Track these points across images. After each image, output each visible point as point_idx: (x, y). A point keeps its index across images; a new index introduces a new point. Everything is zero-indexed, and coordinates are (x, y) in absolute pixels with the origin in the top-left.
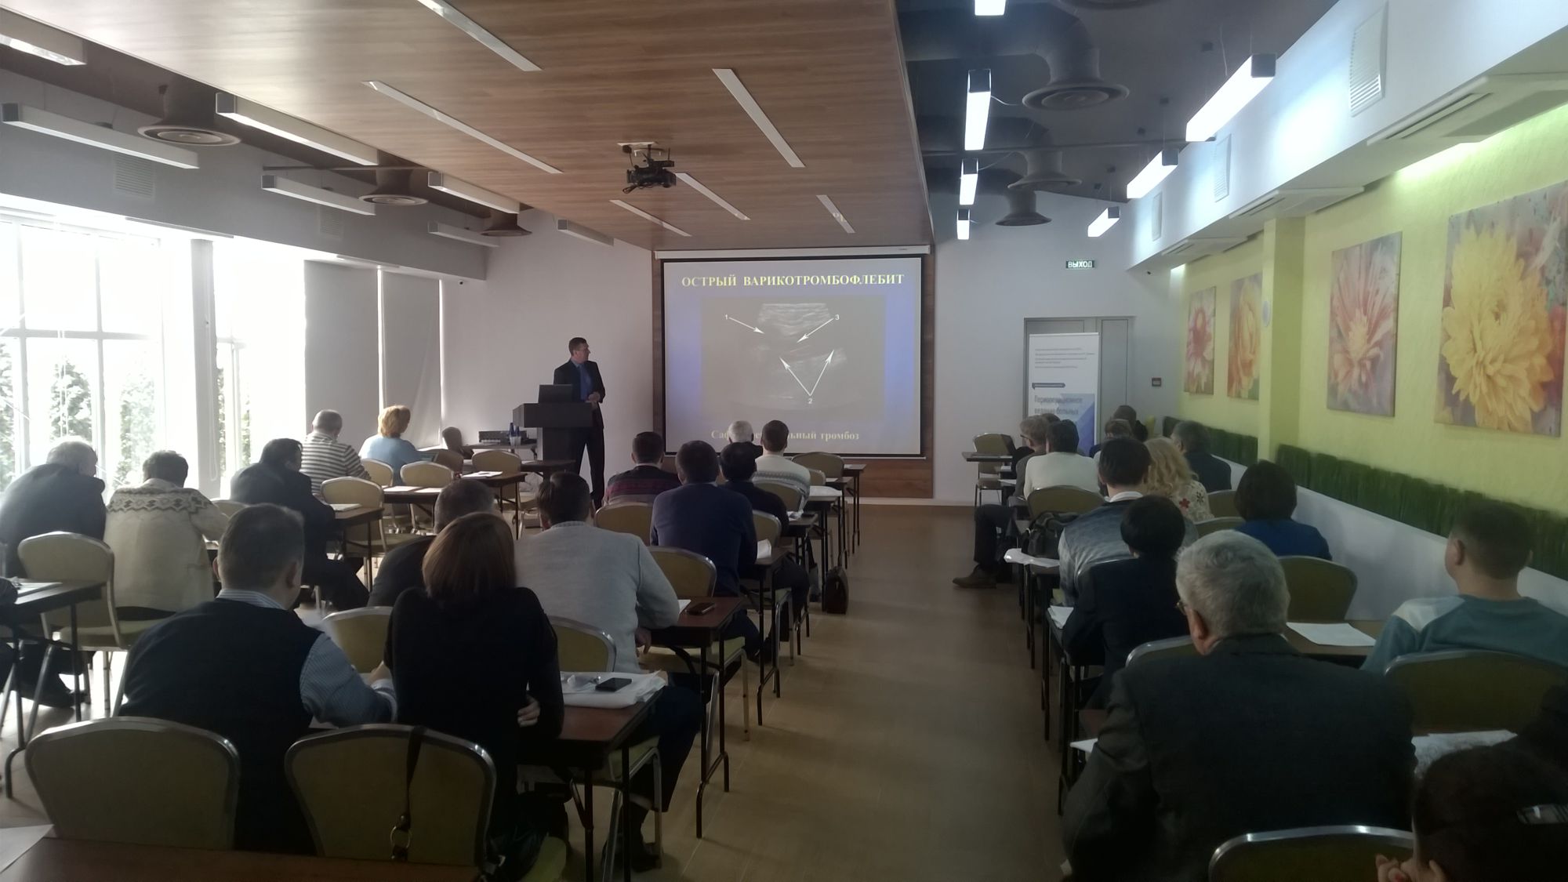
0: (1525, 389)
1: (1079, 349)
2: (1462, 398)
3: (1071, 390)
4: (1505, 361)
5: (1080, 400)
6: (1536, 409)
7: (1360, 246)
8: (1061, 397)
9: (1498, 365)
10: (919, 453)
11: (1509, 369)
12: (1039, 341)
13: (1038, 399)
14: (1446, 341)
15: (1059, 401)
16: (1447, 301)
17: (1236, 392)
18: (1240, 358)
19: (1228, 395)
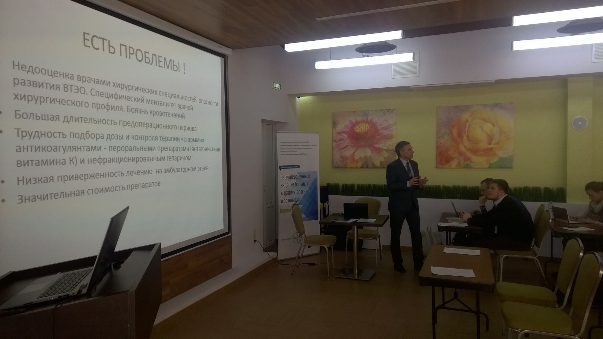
1: (307, 142)
3: (303, 170)
5: (308, 176)
8: (298, 175)
12: (282, 137)
13: (283, 177)
15: (296, 177)
17: (459, 164)
18: (465, 147)
19: (437, 167)
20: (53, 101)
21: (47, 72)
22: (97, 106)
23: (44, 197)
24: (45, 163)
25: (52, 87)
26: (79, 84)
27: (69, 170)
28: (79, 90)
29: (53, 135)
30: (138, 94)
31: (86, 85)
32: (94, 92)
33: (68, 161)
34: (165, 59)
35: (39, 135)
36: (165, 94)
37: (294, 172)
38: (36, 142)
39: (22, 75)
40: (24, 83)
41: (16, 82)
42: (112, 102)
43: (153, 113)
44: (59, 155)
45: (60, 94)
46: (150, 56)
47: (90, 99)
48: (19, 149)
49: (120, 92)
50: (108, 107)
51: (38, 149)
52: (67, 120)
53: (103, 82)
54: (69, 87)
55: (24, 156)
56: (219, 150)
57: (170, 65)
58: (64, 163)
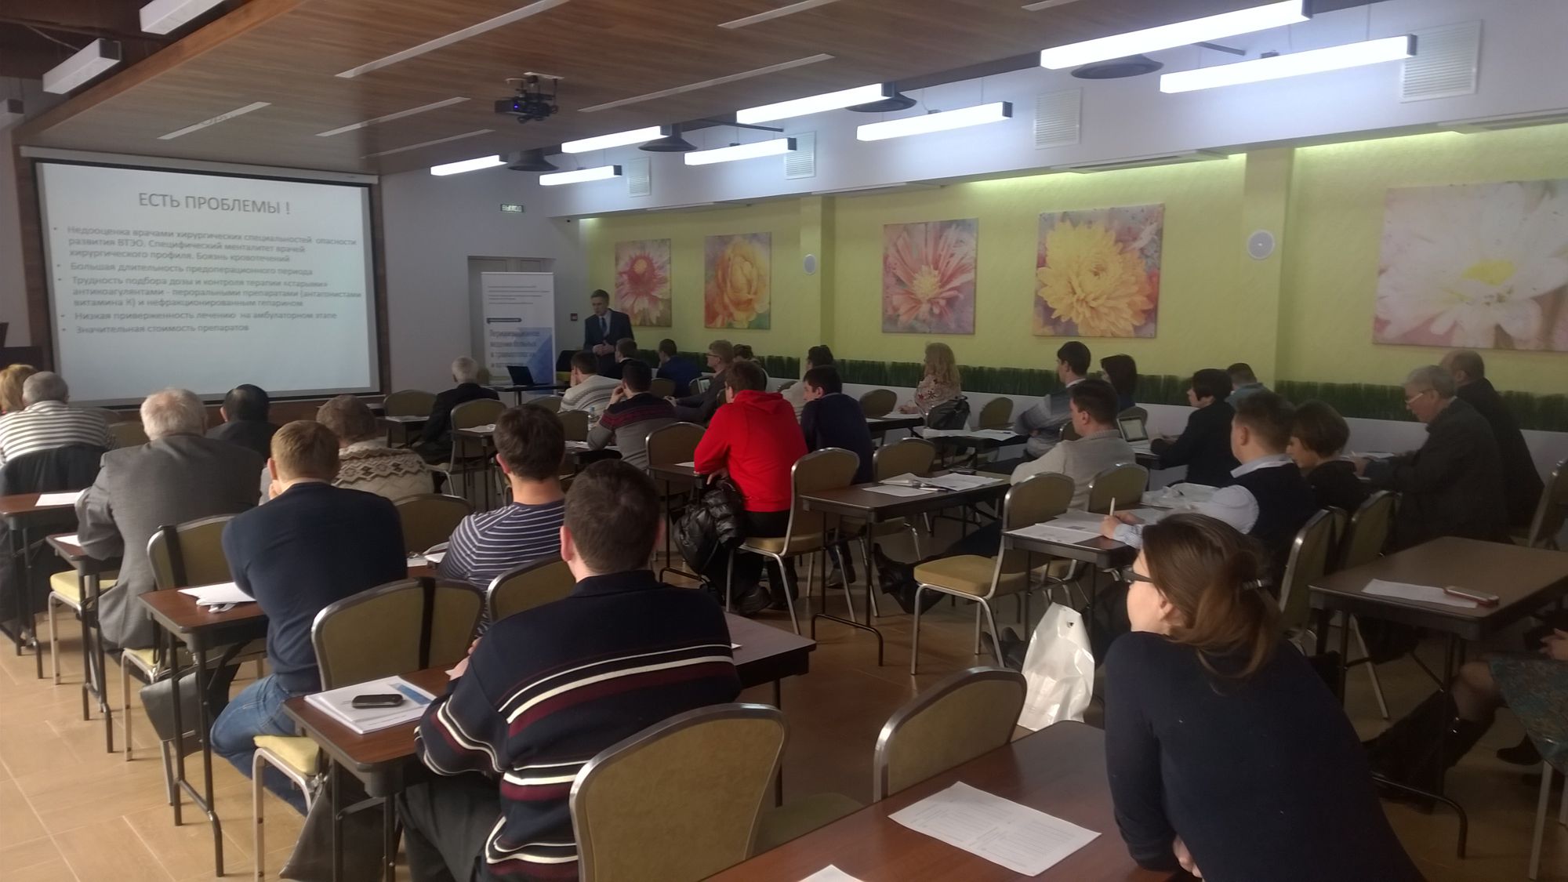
0: (1128, 313)
1: (534, 287)
2: (1063, 320)
3: (528, 323)
4: (1108, 299)
5: (536, 333)
6: (1137, 323)
7: (926, 224)
8: (518, 331)
9: (1100, 302)
10: (378, 390)
11: (1111, 303)
12: (491, 279)
13: (493, 333)
14: (1042, 287)
15: (515, 335)
16: (1042, 262)
17: (723, 324)
18: (728, 297)
19: (706, 327)
20: (108, 254)
21: (100, 232)
22: (158, 256)
23: (102, 330)
24: (101, 303)
25: (107, 243)
26: (136, 238)
27: (127, 309)
28: (135, 243)
29: (108, 281)
30: (214, 241)
31: (144, 238)
32: (153, 244)
33: (125, 303)
34: (254, 202)
35: (95, 281)
36: (256, 238)
37: (513, 327)
38: (92, 287)
39: (77, 236)
40: (78, 242)
41: (72, 242)
42: (176, 250)
43: (235, 258)
44: (116, 298)
45: (116, 248)
46: (230, 203)
47: (148, 249)
48: (76, 292)
49: (185, 240)
50: (171, 256)
51: (93, 292)
52: (122, 269)
53: (165, 234)
54: (124, 242)
55: (81, 298)
56: (359, 295)
57: (264, 207)
58: (121, 304)
